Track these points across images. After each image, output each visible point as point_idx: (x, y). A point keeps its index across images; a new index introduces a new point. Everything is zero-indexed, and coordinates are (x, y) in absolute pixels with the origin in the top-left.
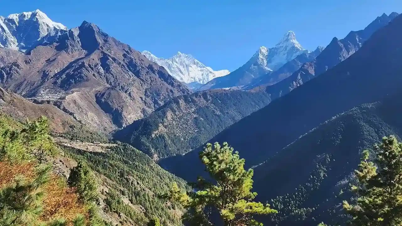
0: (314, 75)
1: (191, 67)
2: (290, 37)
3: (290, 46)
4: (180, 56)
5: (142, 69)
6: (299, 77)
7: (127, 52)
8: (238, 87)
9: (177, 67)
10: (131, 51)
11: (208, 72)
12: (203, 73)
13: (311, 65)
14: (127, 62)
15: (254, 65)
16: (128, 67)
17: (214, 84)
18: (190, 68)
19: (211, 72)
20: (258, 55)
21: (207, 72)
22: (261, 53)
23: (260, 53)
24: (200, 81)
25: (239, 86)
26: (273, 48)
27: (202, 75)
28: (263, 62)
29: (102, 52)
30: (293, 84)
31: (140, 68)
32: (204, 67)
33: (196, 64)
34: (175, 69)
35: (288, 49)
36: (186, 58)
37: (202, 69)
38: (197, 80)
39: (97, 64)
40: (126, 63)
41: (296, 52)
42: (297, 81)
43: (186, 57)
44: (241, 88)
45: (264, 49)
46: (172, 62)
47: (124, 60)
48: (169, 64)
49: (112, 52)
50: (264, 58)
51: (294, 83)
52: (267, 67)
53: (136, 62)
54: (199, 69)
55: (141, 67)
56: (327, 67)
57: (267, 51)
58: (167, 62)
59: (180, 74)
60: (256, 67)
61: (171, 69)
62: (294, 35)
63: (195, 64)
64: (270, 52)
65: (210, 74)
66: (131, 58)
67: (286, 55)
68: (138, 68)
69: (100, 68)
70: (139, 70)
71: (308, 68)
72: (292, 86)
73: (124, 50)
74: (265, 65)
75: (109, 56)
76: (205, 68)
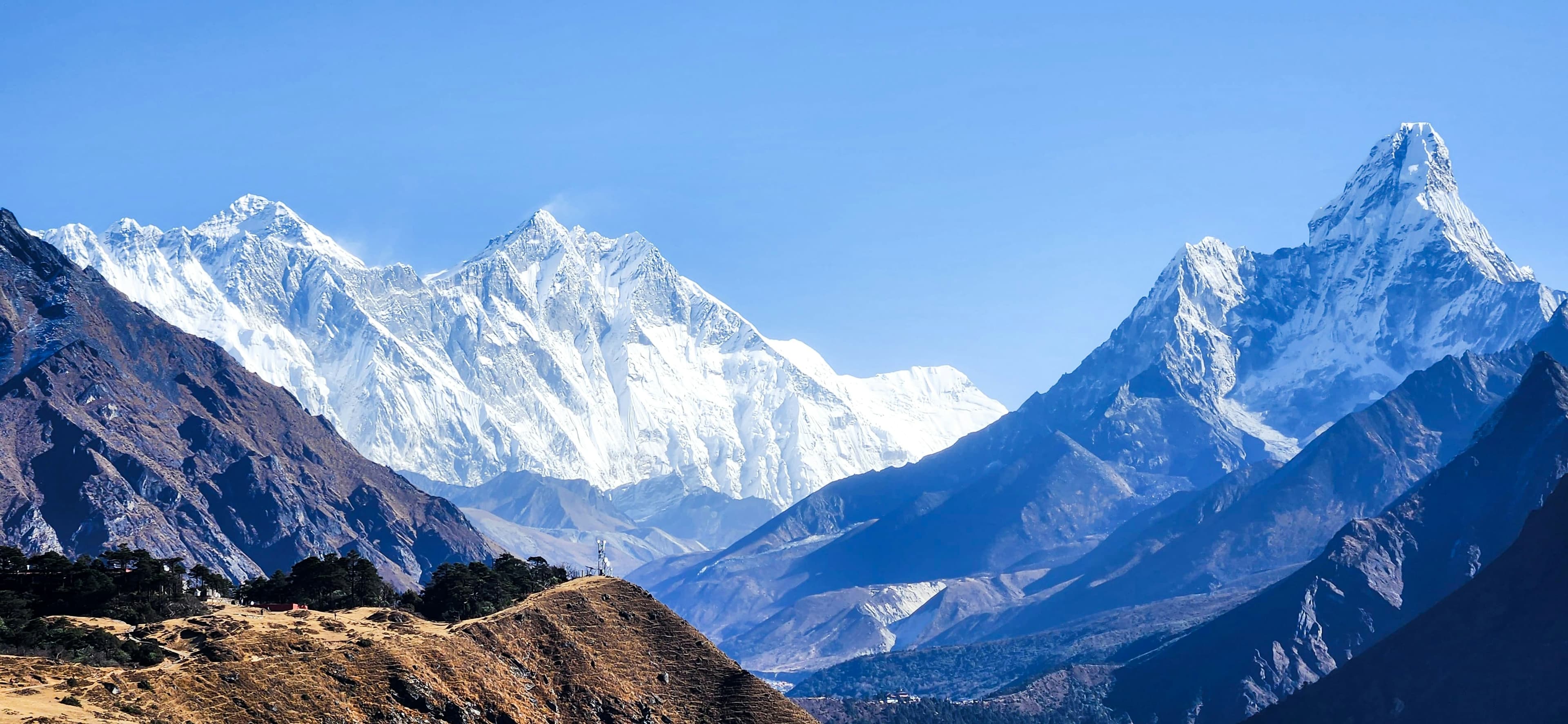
0: (1397, 601)
1: (643, 340)
2: (1414, 168)
3: (1415, 242)
4: (556, 249)
5: (315, 531)
6: (1308, 617)
7: (204, 396)
8: (996, 582)
9: (528, 345)
10: (232, 390)
11: (790, 387)
12: (744, 390)
13: (1383, 539)
14: (215, 477)
15: (1140, 388)
16: (218, 509)
17: (823, 532)
18: (634, 350)
19: (813, 389)
20: (1174, 303)
21: (779, 384)
22: (1190, 296)
23: (1181, 290)
24: (717, 462)
25: (1011, 570)
26: (1282, 253)
27: (741, 408)
28: (1208, 361)
29: (46, 414)
30: (1269, 656)
31: (301, 518)
32: (754, 342)
33: (687, 316)
34: (503, 359)
35: (1396, 262)
36: (597, 268)
37: (742, 356)
38: (700, 453)
39: (19, 505)
40: (204, 488)
41: (1454, 292)
42: (1299, 641)
43: (604, 256)
44: (1028, 590)
45: (1218, 255)
46: (486, 302)
47: (188, 466)
48: (461, 320)
49: (109, 412)
50: (1215, 332)
51: (1277, 649)
52: (1239, 399)
53: (269, 482)
54: (714, 356)
55: (307, 509)
56: (1476, 552)
57: (1243, 271)
58: (439, 298)
59: (551, 402)
60: (1149, 403)
61: (472, 358)
62: (1444, 152)
63: (677, 314)
64: (1262, 279)
65: (806, 404)
66: (235, 449)
67: (1382, 309)
68: (284, 522)
69: (43, 535)
70: (296, 535)
71: (1364, 559)
72: (1262, 673)
73: (183, 379)
74: (1225, 388)
75: (97, 443)
76: (761, 355)
